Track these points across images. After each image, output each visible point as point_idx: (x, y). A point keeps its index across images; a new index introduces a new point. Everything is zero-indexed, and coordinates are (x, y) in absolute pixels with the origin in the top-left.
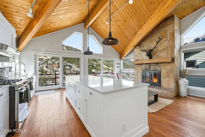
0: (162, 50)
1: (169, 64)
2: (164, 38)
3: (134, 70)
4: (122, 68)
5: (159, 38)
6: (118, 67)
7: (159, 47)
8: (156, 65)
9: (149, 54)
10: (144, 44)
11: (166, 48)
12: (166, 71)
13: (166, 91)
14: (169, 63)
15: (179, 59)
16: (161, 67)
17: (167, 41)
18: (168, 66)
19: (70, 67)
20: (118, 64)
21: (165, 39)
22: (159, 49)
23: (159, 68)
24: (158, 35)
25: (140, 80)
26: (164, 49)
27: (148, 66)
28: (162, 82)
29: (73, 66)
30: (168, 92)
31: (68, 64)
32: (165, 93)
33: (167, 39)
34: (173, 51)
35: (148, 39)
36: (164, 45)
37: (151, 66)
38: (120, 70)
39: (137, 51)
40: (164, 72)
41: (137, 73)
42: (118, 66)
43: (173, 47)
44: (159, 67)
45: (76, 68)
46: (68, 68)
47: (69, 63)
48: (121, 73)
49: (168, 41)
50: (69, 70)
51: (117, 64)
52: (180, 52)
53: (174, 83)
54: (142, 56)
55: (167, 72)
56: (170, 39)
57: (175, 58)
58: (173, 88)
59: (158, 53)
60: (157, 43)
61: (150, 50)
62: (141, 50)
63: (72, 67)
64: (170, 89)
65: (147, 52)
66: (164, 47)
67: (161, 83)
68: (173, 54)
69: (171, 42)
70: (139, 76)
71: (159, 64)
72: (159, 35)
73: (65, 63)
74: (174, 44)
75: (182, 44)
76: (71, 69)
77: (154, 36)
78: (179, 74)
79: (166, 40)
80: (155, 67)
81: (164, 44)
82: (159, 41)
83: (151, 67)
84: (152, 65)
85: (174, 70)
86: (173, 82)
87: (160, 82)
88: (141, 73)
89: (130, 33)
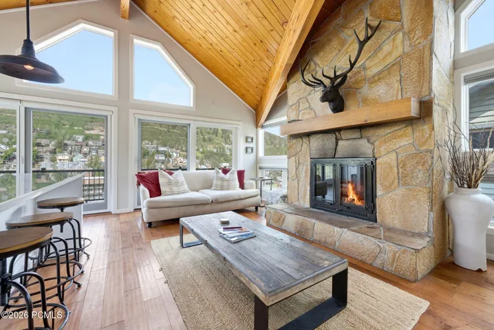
0: (380, 73)
1: (409, 129)
2: (387, 24)
3: (289, 158)
4: (261, 153)
5: (368, 25)
6: (249, 150)
7: (368, 64)
8: (357, 135)
9: (330, 91)
10: (319, 62)
11: (398, 64)
12: (394, 156)
13: (395, 248)
14: (409, 121)
15: (451, 109)
16: (376, 144)
17: (401, 34)
18: (406, 135)
19: (166, 156)
20: (249, 140)
21: (394, 25)
22: (370, 73)
23: (369, 145)
24: (367, 14)
25: (305, 195)
26: (388, 70)
27: (329, 141)
28: (378, 201)
29: (175, 155)
30: (404, 252)
31: (161, 149)
32: (390, 255)
33: (402, 25)
34: (424, 73)
35: (330, 40)
36: (390, 53)
37: (341, 139)
38: (257, 161)
39: (297, 89)
40: (386, 163)
41: (297, 168)
42: (247, 148)
43: (427, 53)
44: (367, 144)
45: (182, 159)
46: (162, 158)
47: (165, 145)
48: (260, 168)
49: (404, 34)
50: (163, 163)
51: (247, 141)
52: (453, 83)
53: (431, 210)
54: (312, 105)
55: (401, 164)
56: (413, 20)
57: (436, 101)
58: (426, 229)
59: (365, 90)
60: (362, 44)
61: (336, 77)
62: (307, 83)
63: (170, 156)
64: (414, 235)
65: (325, 86)
66: (390, 60)
67: (374, 206)
68: (426, 84)
69: (419, 33)
70: (302, 179)
71: (371, 133)
72: (371, 15)
73: (155, 146)
74: (432, 42)
75: (463, 49)
76: (169, 161)
77: (352, 25)
78: (449, 169)
79: (395, 32)
80: (355, 142)
81: (387, 48)
82: (368, 39)
83: (341, 143)
84: (344, 135)
85: (431, 152)
86: (426, 206)
87: (373, 201)
88: (307, 168)
89: (265, 22)
